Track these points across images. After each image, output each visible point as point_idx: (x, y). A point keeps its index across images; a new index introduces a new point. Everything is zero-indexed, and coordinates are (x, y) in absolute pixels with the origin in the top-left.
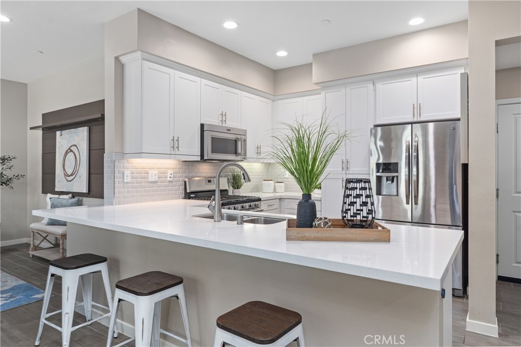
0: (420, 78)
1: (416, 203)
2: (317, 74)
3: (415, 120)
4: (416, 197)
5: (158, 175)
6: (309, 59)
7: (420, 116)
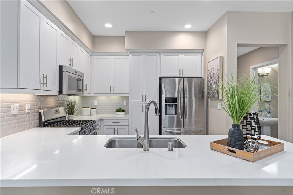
0: (183, 55)
1: (185, 118)
2: (128, 44)
3: (180, 76)
4: (186, 115)
5: (19, 109)
6: (123, 34)
7: (183, 74)
